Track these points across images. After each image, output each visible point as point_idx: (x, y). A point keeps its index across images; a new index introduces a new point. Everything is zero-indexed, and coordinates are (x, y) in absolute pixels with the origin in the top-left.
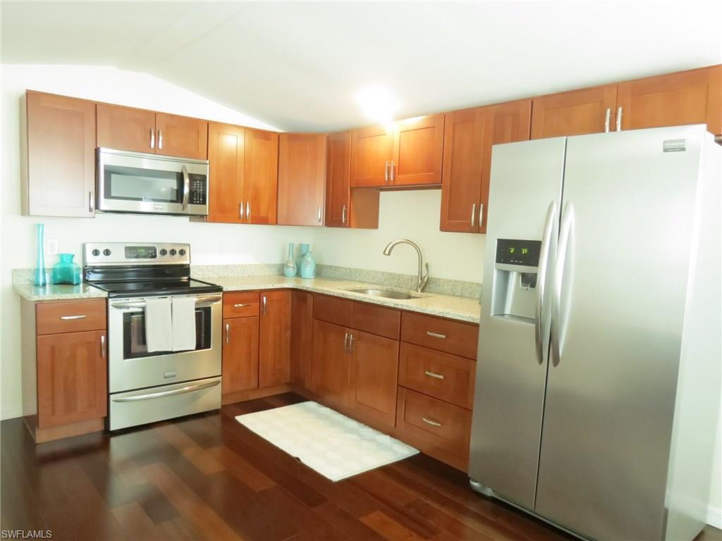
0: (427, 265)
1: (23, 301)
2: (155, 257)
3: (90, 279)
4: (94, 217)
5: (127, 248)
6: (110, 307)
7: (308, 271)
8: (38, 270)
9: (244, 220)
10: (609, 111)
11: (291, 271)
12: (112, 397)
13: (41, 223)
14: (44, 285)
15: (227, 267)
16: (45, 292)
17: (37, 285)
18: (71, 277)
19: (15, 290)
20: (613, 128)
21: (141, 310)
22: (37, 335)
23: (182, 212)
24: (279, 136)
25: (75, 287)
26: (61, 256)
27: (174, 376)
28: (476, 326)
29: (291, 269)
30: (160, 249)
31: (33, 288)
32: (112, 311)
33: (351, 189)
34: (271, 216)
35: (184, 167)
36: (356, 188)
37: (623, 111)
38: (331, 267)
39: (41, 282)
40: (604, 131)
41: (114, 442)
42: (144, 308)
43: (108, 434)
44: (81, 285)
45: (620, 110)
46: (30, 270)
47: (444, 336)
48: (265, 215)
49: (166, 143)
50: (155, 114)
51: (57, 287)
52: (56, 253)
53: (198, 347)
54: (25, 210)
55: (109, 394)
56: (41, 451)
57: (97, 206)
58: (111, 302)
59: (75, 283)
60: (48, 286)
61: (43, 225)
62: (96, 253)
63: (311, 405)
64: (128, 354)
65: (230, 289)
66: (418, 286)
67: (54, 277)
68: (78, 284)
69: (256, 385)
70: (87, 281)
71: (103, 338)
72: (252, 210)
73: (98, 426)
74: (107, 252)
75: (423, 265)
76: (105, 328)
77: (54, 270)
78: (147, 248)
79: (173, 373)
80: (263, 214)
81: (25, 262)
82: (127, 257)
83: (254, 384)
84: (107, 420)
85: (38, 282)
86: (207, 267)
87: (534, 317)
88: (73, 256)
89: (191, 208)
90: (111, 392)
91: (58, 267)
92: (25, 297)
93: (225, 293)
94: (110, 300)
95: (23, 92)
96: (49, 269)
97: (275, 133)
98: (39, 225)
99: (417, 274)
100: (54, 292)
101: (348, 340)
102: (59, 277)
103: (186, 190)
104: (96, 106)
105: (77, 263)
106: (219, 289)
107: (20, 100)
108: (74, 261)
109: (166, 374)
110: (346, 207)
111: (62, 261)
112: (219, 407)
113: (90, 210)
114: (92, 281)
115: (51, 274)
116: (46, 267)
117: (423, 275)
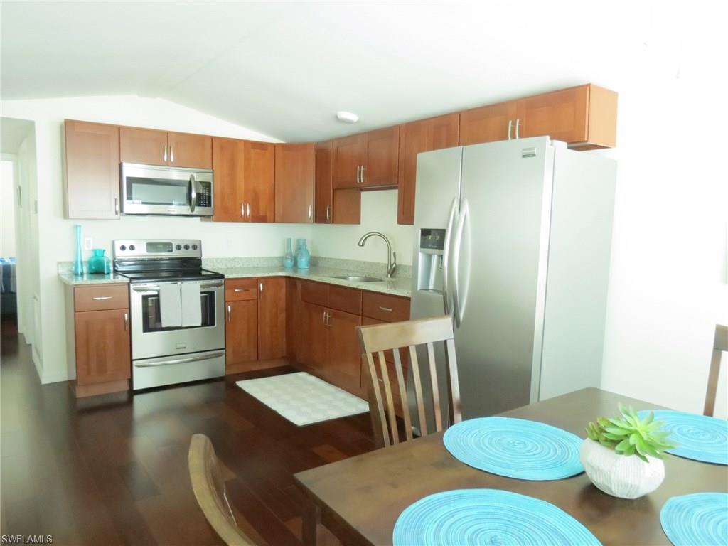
0: (394, 254)
1: (65, 286)
2: (172, 251)
3: (119, 270)
4: (119, 219)
5: (148, 244)
6: (132, 291)
7: (303, 263)
8: (77, 262)
9: (245, 219)
10: (510, 122)
11: (289, 263)
12: (134, 363)
13: (79, 224)
14: (82, 274)
15: (234, 259)
16: (83, 279)
17: (76, 274)
18: (103, 268)
19: (59, 277)
20: (513, 137)
21: (156, 293)
22: (75, 311)
23: (191, 213)
24: (275, 147)
25: (106, 276)
26: (95, 251)
27: (185, 348)
28: (409, 299)
29: (289, 261)
30: (176, 244)
31: (74, 277)
32: (134, 294)
33: (334, 190)
34: (269, 215)
35: (192, 176)
36: (338, 189)
37: (520, 121)
38: (325, 258)
39: (80, 272)
40: (507, 139)
41: (137, 399)
42: (158, 291)
43: (132, 393)
44: (112, 275)
45: (518, 121)
46: (71, 262)
47: (391, 310)
48: (264, 215)
49: (177, 157)
50: (167, 133)
51: (92, 276)
52: (91, 248)
53: (204, 324)
54: (66, 215)
55: (132, 361)
56: (80, 404)
57: (122, 210)
58: (132, 286)
59: (106, 272)
60: (85, 276)
61: (80, 226)
62: (123, 248)
63: (303, 375)
64: (147, 328)
65: (231, 277)
66: (388, 273)
67: (90, 267)
68: (108, 274)
69: (256, 357)
70: (117, 271)
71: (126, 315)
72: (252, 210)
73: (124, 387)
74: (132, 248)
75: (392, 254)
76: (128, 307)
77: (90, 263)
78: (165, 244)
79: (184, 345)
80: (262, 214)
81: (68, 257)
82: (148, 251)
83: (254, 357)
84: (131, 381)
85: (78, 272)
86: (217, 259)
87: (441, 290)
88: (104, 251)
89: (197, 210)
90: (134, 358)
91: (93, 260)
92: (66, 283)
93: (226, 280)
94: (131, 285)
95: (63, 121)
96: (86, 262)
97: (272, 144)
98: (77, 226)
99: (387, 262)
100: (90, 279)
101: (326, 317)
102: (93, 268)
103: (194, 195)
104: (119, 130)
105: (108, 256)
106: (221, 277)
107: (61, 127)
108: (105, 255)
109: (179, 346)
110: (330, 206)
111: (96, 255)
112: (224, 375)
113: (117, 213)
114: (120, 271)
115: (88, 266)
116: (83, 260)
117: (392, 263)
